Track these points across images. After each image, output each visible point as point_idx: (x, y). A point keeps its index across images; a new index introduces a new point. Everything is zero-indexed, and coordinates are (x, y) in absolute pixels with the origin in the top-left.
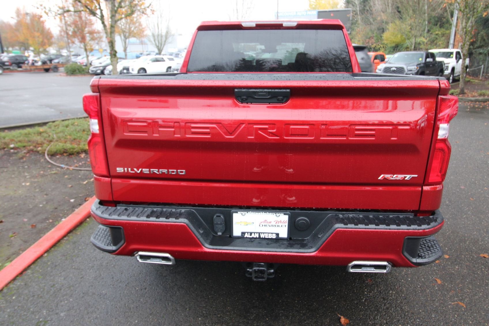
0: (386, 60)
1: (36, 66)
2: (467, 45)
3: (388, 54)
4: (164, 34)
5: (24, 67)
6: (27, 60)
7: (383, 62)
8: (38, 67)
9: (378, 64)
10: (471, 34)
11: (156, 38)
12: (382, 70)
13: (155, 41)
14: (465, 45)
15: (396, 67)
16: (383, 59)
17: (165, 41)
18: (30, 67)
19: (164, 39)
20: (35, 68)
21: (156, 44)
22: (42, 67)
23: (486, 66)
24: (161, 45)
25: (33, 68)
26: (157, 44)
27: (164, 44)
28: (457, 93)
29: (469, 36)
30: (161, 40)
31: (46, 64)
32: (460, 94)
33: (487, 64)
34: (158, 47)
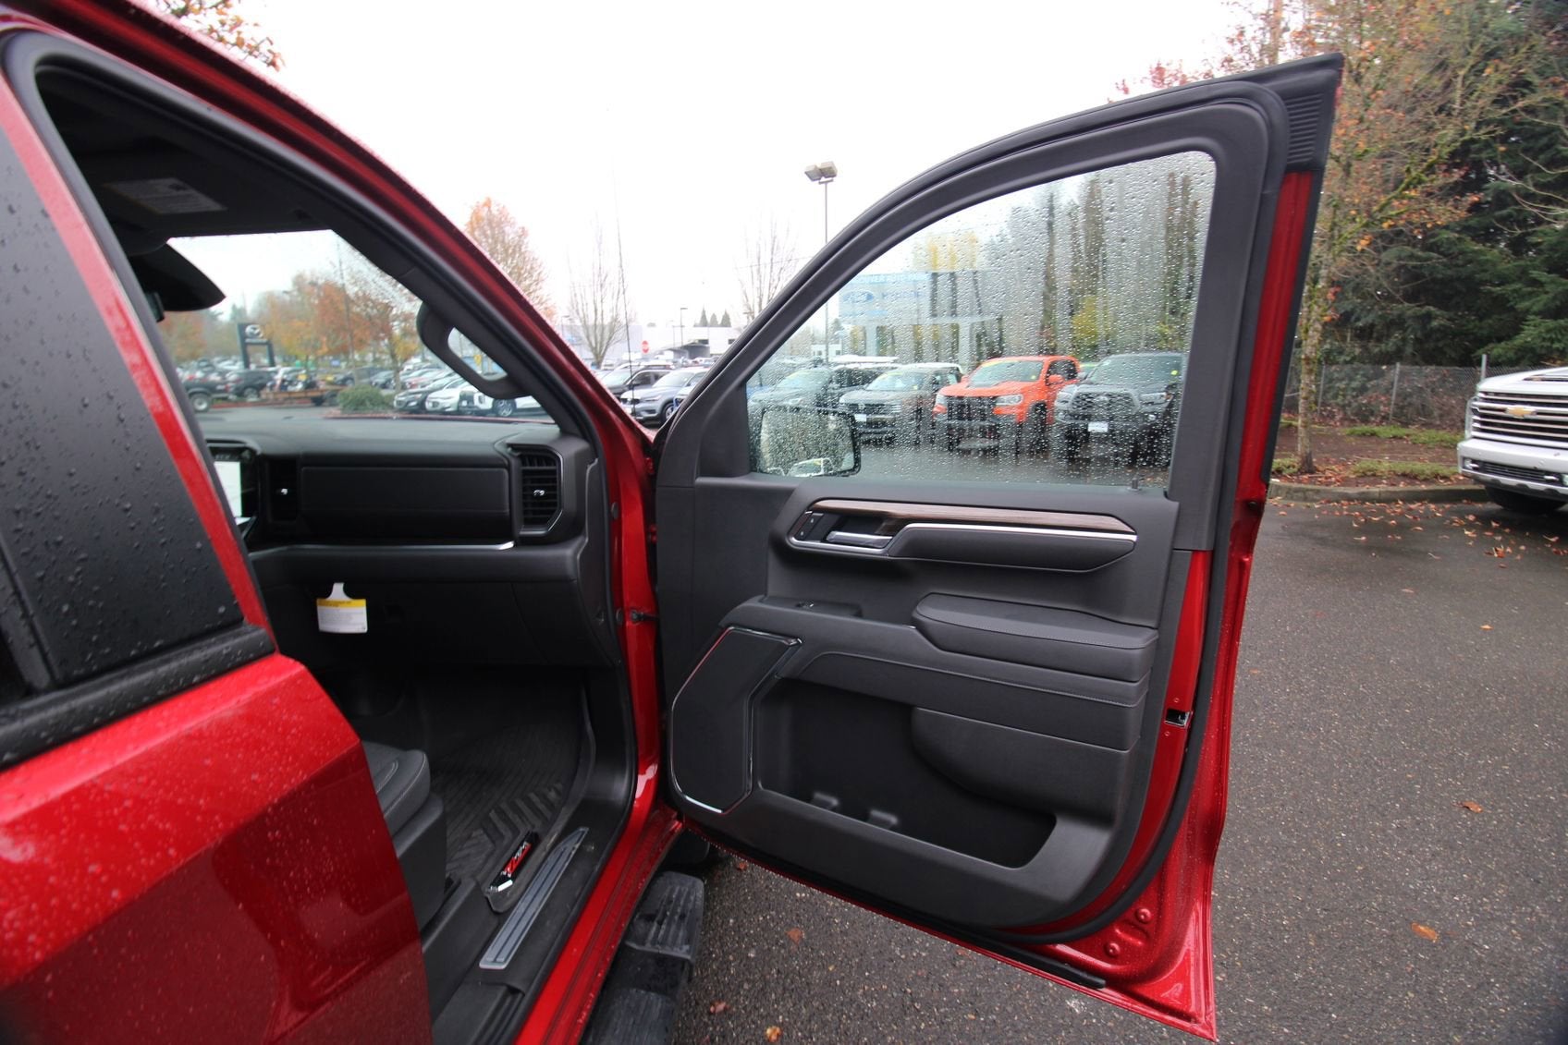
0: (1080, 375)
1: (291, 393)
2: (1316, 330)
3: (1083, 361)
4: (607, 321)
5: (266, 393)
6: (271, 379)
7: (1071, 381)
8: (293, 396)
9: (1060, 385)
10: (1326, 299)
11: (591, 332)
12: (1070, 401)
13: (588, 337)
14: (1310, 333)
15: (1109, 395)
16: (1072, 374)
17: (610, 338)
18: (275, 394)
19: (607, 335)
20: (287, 396)
21: (590, 344)
22: (303, 395)
23: (1321, 387)
24: (601, 347)
25: (281, 396)
26: (594, 345)
27: (608, 345)
28: (1292, 470)
29: (1319, 307)
30: (602, 335)
31: (315, 389)
32: (1301, 472)
33: (1324, 385)
34: (594, 349)
